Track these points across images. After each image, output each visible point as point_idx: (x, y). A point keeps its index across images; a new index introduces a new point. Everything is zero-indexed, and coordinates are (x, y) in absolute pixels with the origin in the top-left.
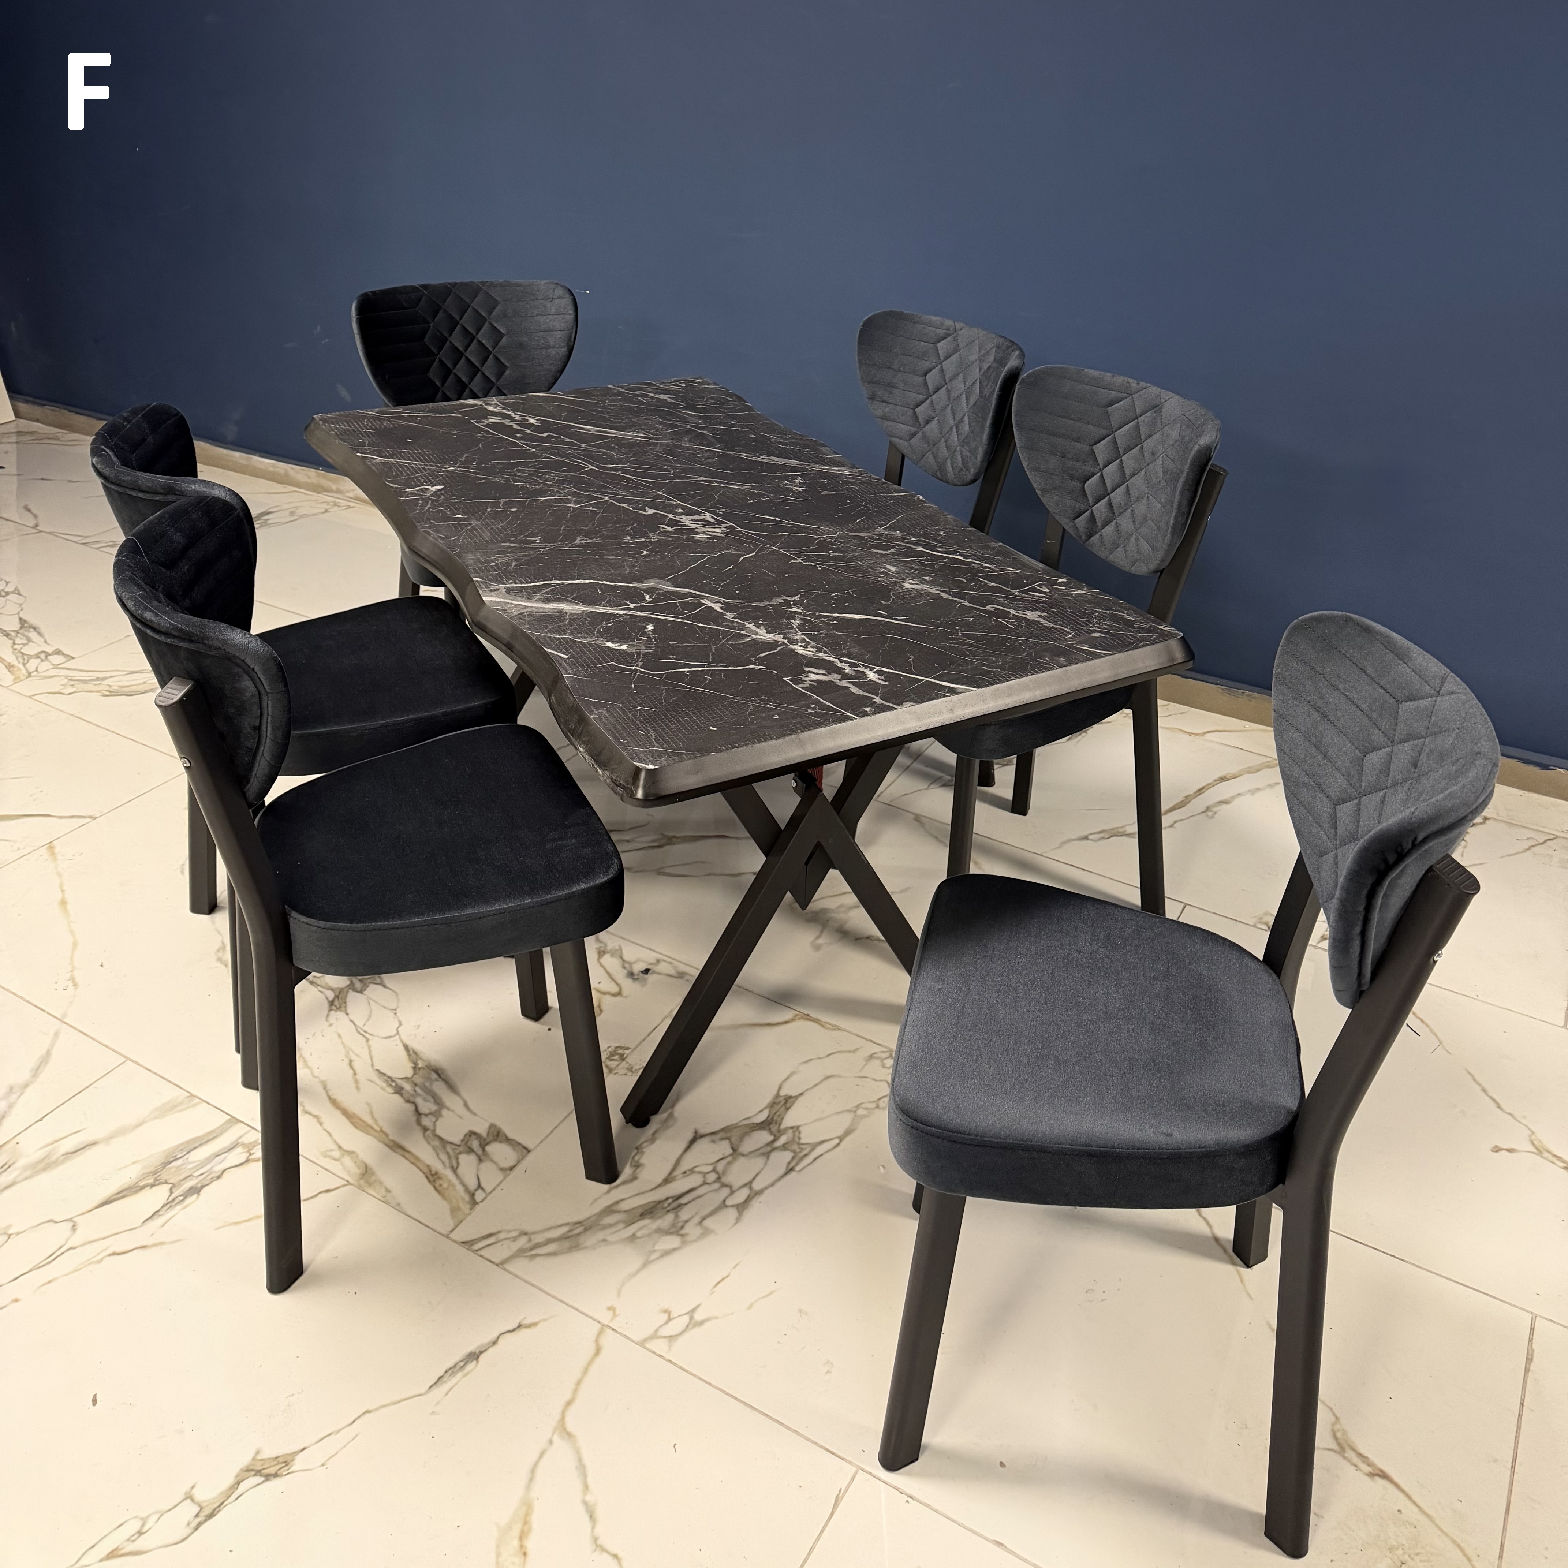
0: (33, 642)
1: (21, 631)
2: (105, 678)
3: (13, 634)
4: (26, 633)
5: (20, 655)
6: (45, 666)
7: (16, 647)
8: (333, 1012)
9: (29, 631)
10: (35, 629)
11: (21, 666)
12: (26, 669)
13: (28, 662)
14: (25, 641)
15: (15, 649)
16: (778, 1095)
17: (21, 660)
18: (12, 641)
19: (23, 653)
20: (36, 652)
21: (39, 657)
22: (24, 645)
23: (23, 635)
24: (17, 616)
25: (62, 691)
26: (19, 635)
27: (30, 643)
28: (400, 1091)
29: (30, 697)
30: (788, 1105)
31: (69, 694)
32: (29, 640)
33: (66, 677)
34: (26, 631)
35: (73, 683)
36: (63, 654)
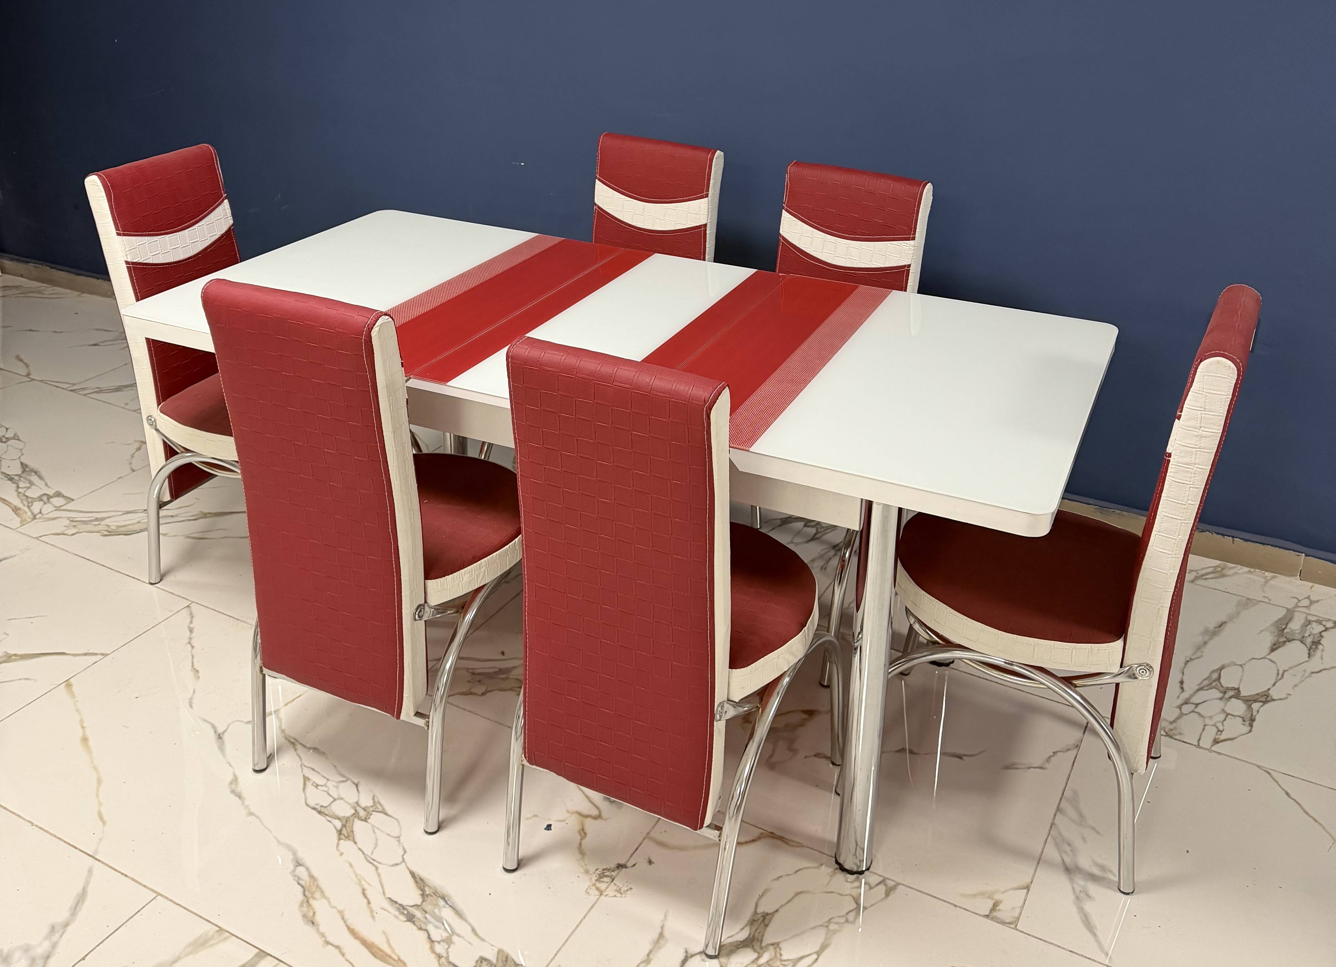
0: (36, 486)
1: (24, 475)
2: (103, 519)
3: (16, 478)
4: (28, 477)
5: (24, 498)
6: (47, 508)
7: (20, 490)
8: (342, 841)
9: (30, 475)
10: (36, 473)
11: (26, 509)
12: (31, 511)
13: (32, 505)
14: (28, 485)
15: (20, 493)
16: (755, 913)
17: (25, 503)
18: (16, 485)
19: (27, 496)
20: (38, 495)
21: (42, 500)
22: (28, 488)
23: (25, 478)
24: (18, 460)
25: (64, 532)
26: (22, 479)
27: (33, 487)
28: (412, 918)
29: (37, 538)
30: (766, 922)
31: (72, 535)
32: (31, 483)
33: (68, 518)
34: (28, 475)
35: (74, 524)
36: (64, 496)
